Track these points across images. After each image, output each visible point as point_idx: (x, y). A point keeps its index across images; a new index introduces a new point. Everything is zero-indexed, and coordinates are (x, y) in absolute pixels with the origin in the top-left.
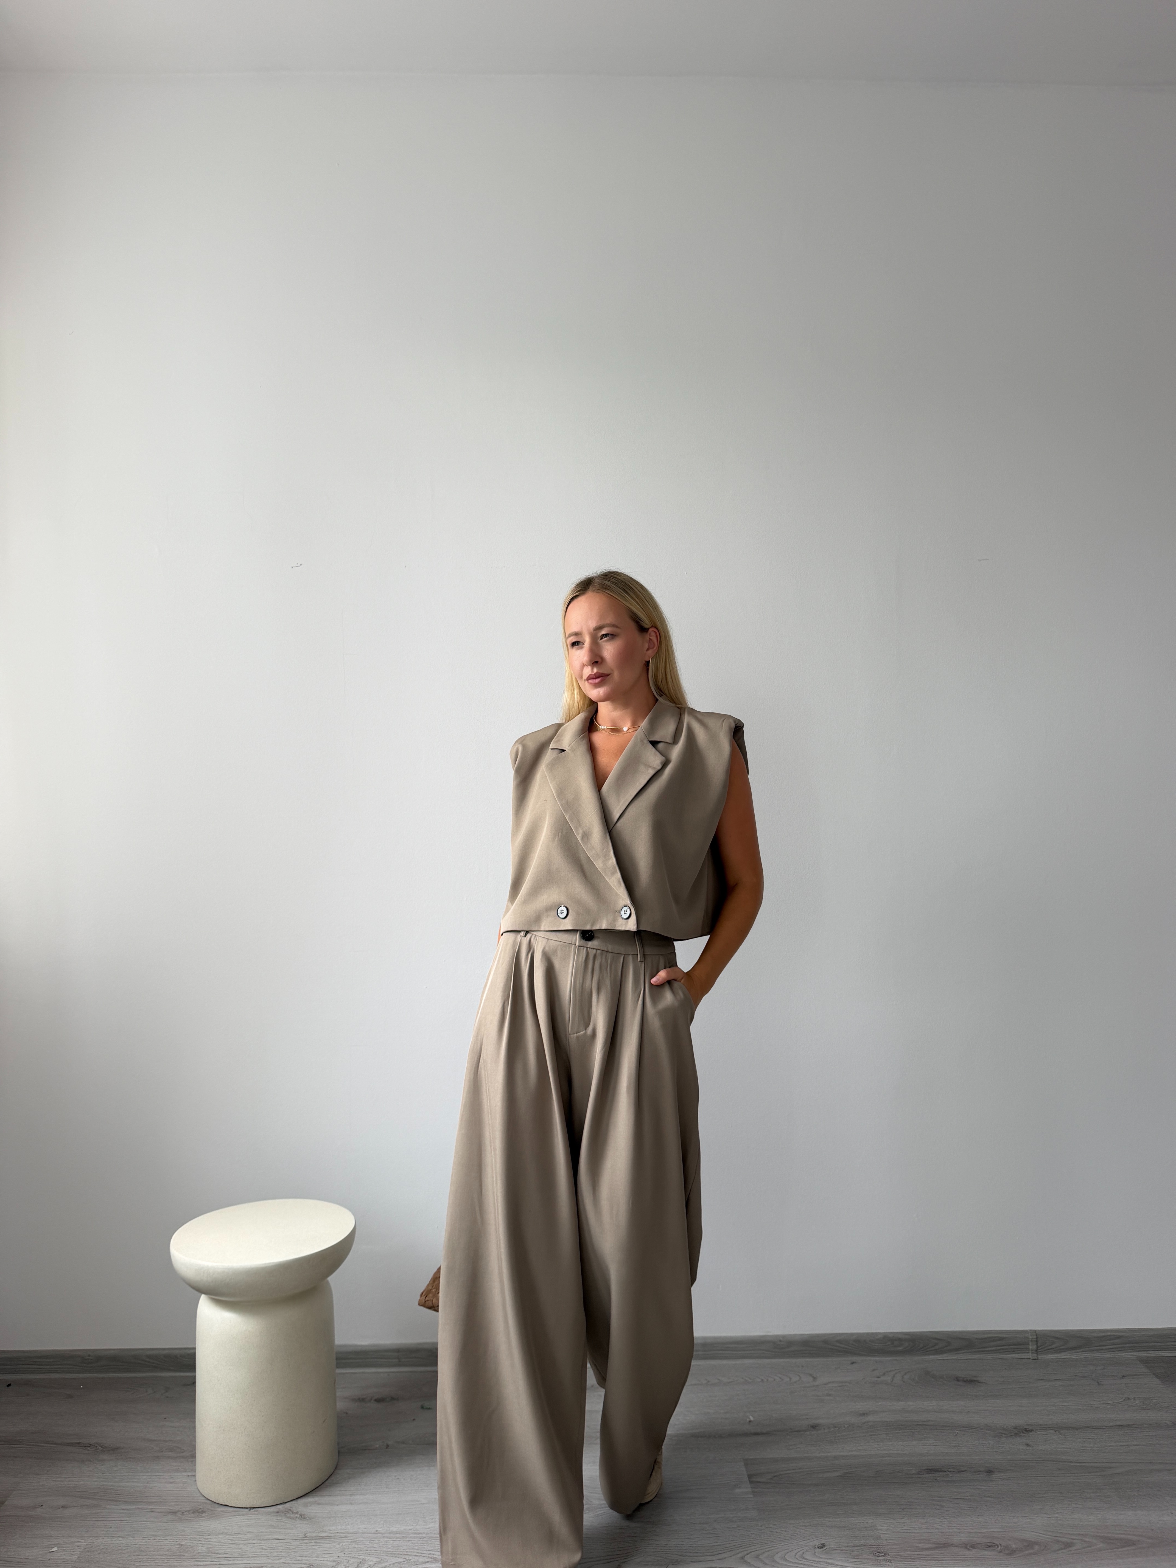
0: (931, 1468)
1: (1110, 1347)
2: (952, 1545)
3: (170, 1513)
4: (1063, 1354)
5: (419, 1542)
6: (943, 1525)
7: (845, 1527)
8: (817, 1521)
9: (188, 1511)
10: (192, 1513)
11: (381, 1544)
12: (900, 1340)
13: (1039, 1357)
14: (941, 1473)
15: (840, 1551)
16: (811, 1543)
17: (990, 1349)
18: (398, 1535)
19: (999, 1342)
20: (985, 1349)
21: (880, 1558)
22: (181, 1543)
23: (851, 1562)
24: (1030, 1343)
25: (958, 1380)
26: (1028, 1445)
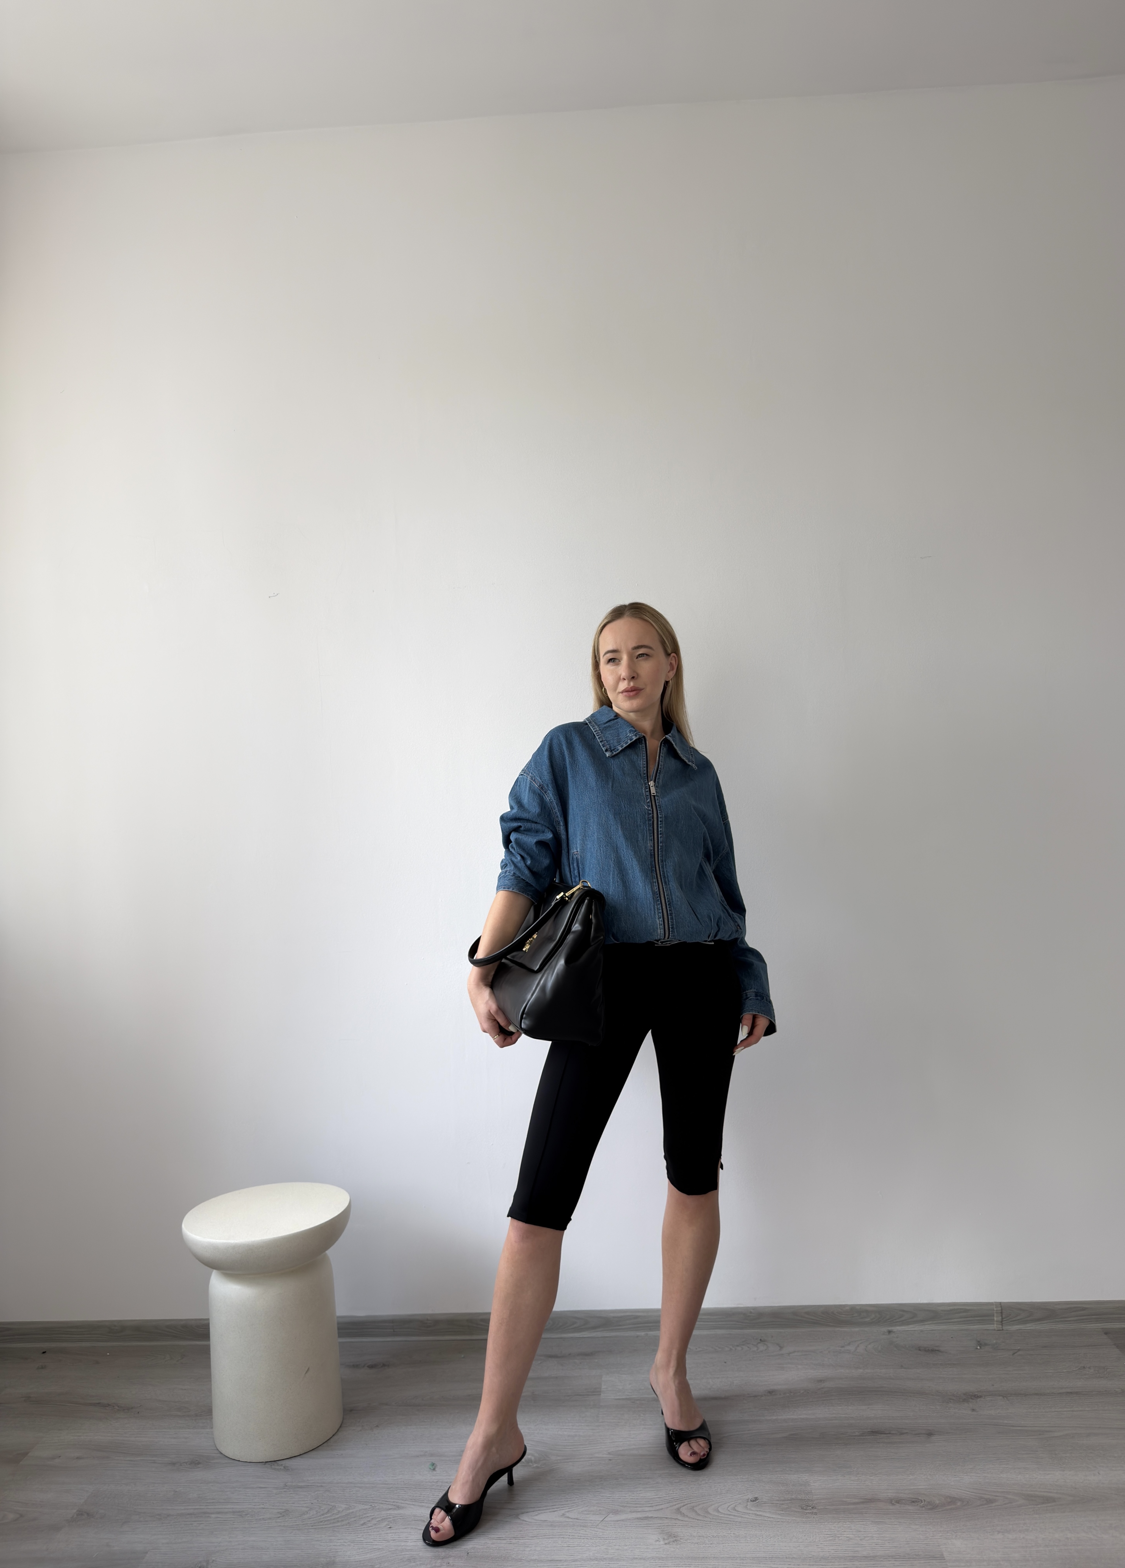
0: (874, 1430)
1: (1076, 1318)
2: (879, 1500)
3: (169, 1464)
4: (1028, 1325)
5: (387, 1491)
6: (874, 1482)
7: (780, 1483)
8: (754, 1477)
9: (186, 1463)
10: (189, 1464)
11: (352, 1492)
12: (867, 1311)
13: (1004, 1328)
14: (883, 1435)
15: (771, 1504)
16: (745, 1497)
17: (956, 1320)
18: (368, 1485)
19: (964, 1314)
20: (950, 1321)
21: (807, 1511)
22: (177, 1490)
23: (779, 1514)
24: (995, 1315)
25: (920, 1350)
26: (973, 1410)
